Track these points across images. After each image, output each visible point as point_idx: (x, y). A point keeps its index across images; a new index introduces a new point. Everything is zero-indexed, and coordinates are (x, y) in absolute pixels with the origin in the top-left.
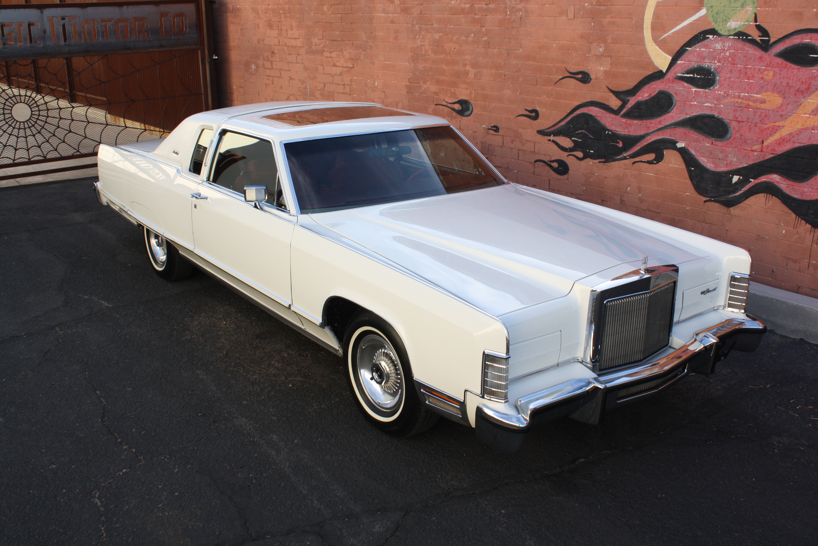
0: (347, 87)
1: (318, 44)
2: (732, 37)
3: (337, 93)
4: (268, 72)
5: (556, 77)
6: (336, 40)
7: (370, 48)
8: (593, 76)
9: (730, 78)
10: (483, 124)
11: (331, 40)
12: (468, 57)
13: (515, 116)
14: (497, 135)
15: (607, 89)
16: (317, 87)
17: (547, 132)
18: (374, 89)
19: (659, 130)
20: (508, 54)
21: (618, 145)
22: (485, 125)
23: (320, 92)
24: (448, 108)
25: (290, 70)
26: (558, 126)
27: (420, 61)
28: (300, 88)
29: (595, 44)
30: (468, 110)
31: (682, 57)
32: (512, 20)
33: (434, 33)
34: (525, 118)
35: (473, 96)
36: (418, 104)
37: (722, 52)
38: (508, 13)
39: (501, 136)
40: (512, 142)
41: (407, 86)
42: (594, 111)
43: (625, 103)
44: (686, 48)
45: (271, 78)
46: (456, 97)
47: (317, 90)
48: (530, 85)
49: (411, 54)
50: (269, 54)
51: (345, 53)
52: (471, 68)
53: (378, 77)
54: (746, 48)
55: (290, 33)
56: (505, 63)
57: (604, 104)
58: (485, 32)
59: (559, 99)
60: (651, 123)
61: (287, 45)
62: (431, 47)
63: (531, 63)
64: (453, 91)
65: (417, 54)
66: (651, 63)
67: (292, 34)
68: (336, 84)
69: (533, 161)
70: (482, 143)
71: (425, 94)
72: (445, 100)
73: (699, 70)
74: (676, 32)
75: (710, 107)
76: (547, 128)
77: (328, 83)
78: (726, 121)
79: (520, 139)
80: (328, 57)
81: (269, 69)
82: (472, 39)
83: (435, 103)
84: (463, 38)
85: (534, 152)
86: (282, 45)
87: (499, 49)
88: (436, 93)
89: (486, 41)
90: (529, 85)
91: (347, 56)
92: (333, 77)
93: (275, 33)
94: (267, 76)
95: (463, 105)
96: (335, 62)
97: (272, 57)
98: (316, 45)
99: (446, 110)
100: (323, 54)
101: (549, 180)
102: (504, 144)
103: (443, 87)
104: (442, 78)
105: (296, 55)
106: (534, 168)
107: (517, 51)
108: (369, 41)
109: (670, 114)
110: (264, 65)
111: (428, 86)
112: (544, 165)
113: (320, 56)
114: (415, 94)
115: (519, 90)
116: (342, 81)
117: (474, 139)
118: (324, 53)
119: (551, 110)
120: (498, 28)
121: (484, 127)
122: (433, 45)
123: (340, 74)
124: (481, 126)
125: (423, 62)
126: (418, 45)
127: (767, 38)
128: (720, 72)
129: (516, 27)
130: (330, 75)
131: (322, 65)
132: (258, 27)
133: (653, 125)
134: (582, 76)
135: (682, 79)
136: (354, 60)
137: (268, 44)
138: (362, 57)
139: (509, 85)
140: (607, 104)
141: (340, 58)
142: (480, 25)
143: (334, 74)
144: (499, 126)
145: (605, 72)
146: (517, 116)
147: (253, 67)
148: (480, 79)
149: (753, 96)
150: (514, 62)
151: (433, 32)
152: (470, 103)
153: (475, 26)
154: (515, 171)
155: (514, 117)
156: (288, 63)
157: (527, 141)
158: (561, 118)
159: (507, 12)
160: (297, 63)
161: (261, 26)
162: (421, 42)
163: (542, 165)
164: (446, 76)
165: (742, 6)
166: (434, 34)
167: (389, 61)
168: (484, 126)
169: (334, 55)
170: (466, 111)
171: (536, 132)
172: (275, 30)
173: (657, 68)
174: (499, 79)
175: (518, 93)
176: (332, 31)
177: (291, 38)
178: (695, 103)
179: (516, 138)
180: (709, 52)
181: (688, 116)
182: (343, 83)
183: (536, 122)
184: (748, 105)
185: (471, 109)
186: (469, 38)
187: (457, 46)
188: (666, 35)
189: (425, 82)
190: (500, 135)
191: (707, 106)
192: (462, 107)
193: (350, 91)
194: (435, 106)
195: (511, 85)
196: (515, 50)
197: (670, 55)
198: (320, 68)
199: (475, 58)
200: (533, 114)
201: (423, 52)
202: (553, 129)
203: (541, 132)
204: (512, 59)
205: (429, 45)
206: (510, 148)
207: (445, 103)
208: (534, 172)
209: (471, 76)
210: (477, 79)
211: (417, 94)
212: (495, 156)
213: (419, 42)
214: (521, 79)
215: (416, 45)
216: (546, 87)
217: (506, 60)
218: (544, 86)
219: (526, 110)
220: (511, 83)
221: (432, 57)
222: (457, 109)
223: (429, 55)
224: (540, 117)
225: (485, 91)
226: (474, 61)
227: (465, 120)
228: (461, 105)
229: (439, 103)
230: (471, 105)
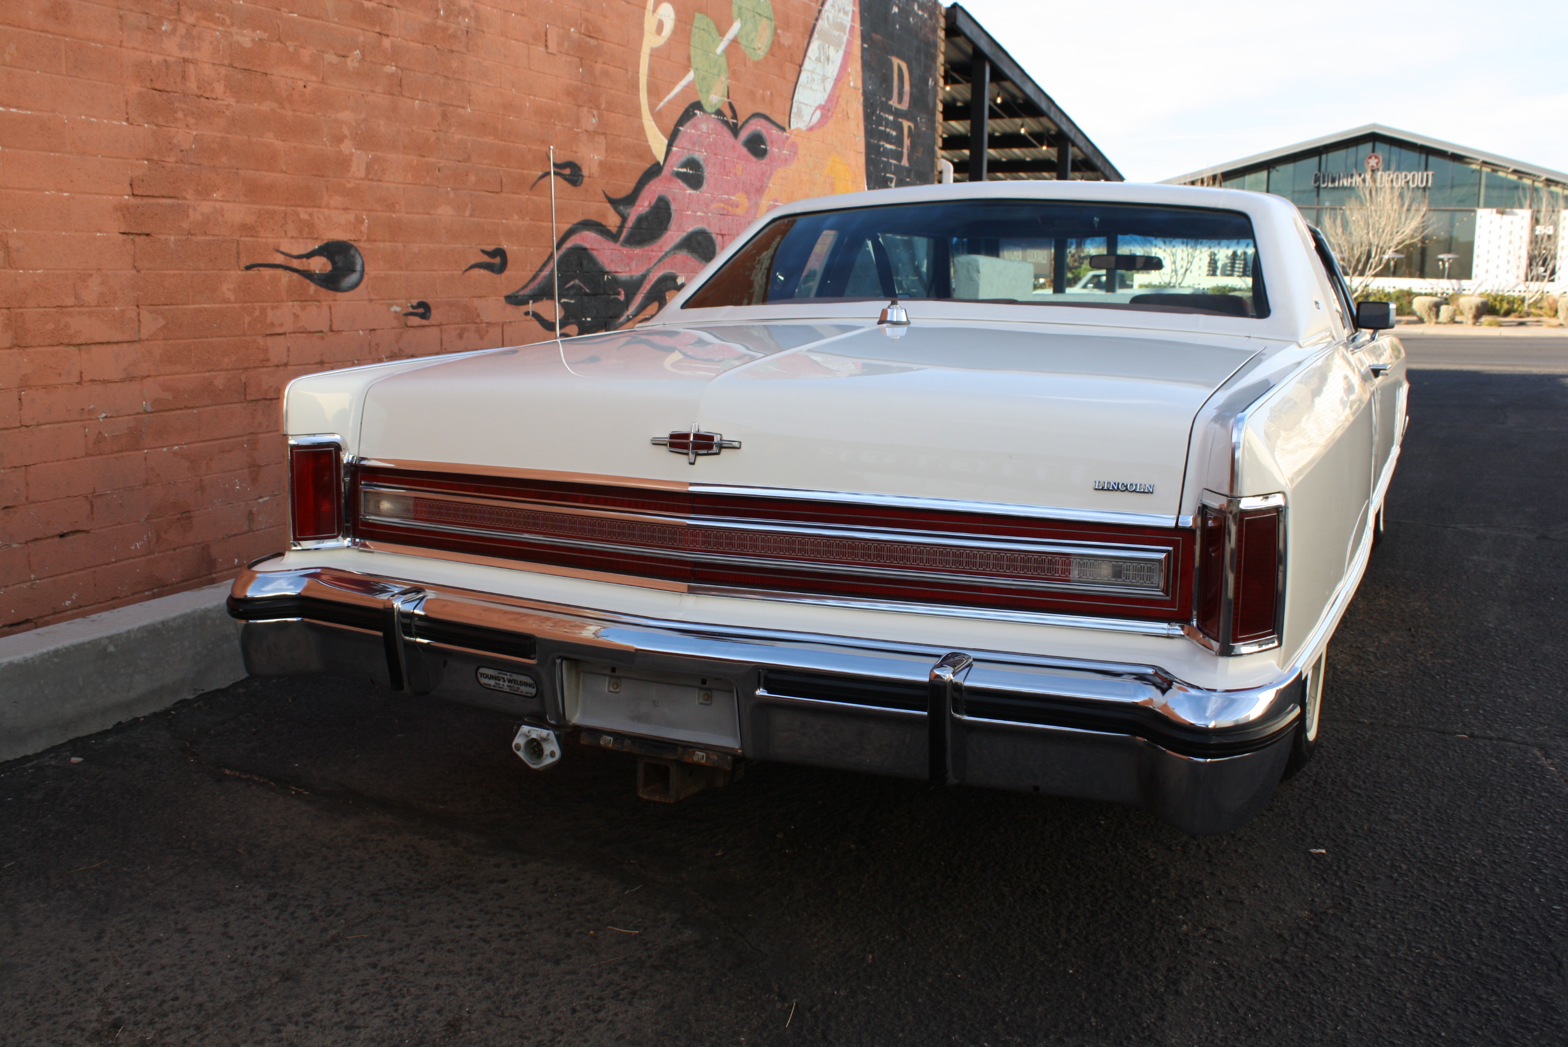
2: (713, 116)
5: (534, 172)
8: (585, 172)
9: (714, 174)
10: (394, 303)
12: (346, 115)
13: (464, 269)
14: (428, 324)
15: (603, 195)
17: (525, 293)
19: (660, 260)
20: (444, 116)
21: (619, 297)
22: (397, 305)
24: (288, 273)
26: (539, 280)
27: (180, 115)
29: (585, 109)
30: (355, 269)
31: (676, 142)
32: (450, 32)
33: (233, 24)
34: (482, 271)
35: (364, 228)
36: (177, 272)
37: (707, 137)
38: (442, 12)
39: (438, 326)
40: (460, 335)
41: (123, 210)
42: (588, 239)
43: (624, 219)
44: (680, 128)
46: (316, 236)
48: (490, 192)
49: (135, 88)
52: (357, 149)
54: (725, 134)
56: (438, 139)
57: (601, 225)
58: (390, 51)
59: (539, 221)
60: (652, 251)
62: (223, 71)
63: (489, 140)
64: (304, 216)
66: (648, 150)
71: (206, 234)
72: (282, 249)
73: (692, 164)
74: (670, 102)
75: (702, 218)
76: (523, 284)
78: (714, 236)
82: (356, 65)
83: (245, 261)
84: (331, 58)
87: (426, 101)
88: (246, 228)
89: (392, 75)
90: (486, 191)
95: (337, 258)
99: (285, 276)
102: (444, 344)
103: (269, 207)
104: (269, 177)
107: (461, 111)
109: (669, 233)
111: (218, 205)
114: (162, 237)
115: (469, 206)
117: (372, 350)
119: (527, 246)
120: (420, 45)
121: (397, 310)
122: (232, 65)
124: (390, 308)
125: (191, 120)
126: (170, 59)
127: (735, 121)
128: (707, 165)
129: (457, 52)
133: (654, 253)
134: (571, 171)
135: (679, 175)
139: (448, 193)
140: (604, 223)
142: (378, 29)
144: (428, 300)
145: (601, 164)
146: (467, 270)
148: (379, 181)
149: (731, 199)
150: (459, 136)
151: (228, 22)
152: (357, 250)
153: (363, 30)
155: (461, 272)
157: (491, 322)
158: (543, 262)
159: (438, 11)
162: (181, 47)
164: (282, 171)
165: (719, 75)
166: (234, 30)
168: (395, 308)
170: (345, 276)
171: (505, 297)
173: (654, 158)
174: (428, 179)
175: (467, 213)
178: (690, 213)
179: (469, 321)
180: (698, 135)
181: (685, 234)
183: (502, 276)
184: (728, 211)
185: (358, 268)
186: (349, 60)
187: (314, 78)
188: (662, 104)
189: (204, 192)
190: (434, 325)
191: (700, 216)
192: (334, 262)
194: (245, 272)
195: (452, 195)
196: (458, 106)
197: (665, 137)
200: (499, 259)
201: (192, 85)
202: (531, 286)
203: (512, 299)
204: (453, 129)
205: (214, 64)
207: (279, 259)
209: (358, 169)
210: (372, 180)
211: (172, 238)
213: (172, 48)
214: (473, 178)
215: (161, 58)
216: (517, 196)
217: (440, 131)
218: (514, 193)
219: (484, 252)
220: (453, 189)
221: (228, 106)
222: (317, 272)
223: (216, 99)
224: (509, 264)
225: (394, 212)
226: (363, 126)
227: (343, 302)
228: (331, 257)
229: (259, 262)
230: (360, 254)
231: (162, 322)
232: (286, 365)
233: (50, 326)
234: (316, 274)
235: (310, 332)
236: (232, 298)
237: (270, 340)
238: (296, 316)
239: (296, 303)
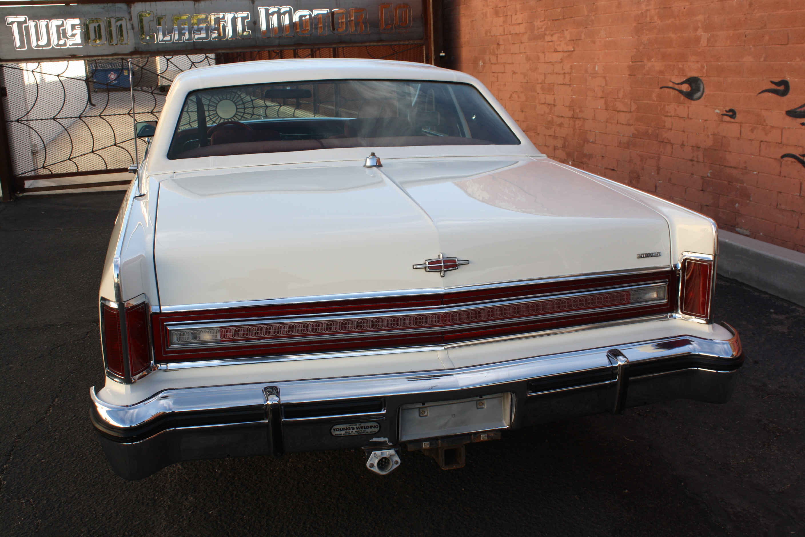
0: (567, 76)
1: (540, 27)
3: (558, 84)
4: (494, 68)
6: (557, 20)
7: (590, 23)
10: (715, 109)
11: (553, 20)
13: (758, 92)
14: (733, 122)
16: (538, 80)
17: (801, 112)
18: (595, 75)
22: (719, 109)
23: (540, 86)
24: (674, 91)
25: (513, 63)
27: (644, 31)
28: (522, 83)
30: (699, 90)
34: (770, 94)
35: (705, 71)
36: (640, 89)
39: (739, 123)
40: (752, 131)
41: (630, 67)
45: (496, 75)
46: (685, 74)
47: (538, 83)
48: (779, 45)
49: (634, 24)
50: (495, 46)
51: (567, 34)
52: (704, 32)
53: (598, 59)
55: (514, 17)
56: (746, 18)
61: (511, 33)
62: (657, 11)
63: (782, 12)
64: (681, 66)
65: (641, 23)
67: (516, 20)
68: (557, 73)
69: (779, 157)
70: (714, 135)
71: (649, 75)
72: (673, 80)
76: (799, 105)
77: (549, 73)
79: (763, 125)
80: (549, 42)
81: (495, 64)
83: (660, 86)
85: (781, 143)
86: (507, 34)
88: (661, 72)
90: (777, 45)
91: (568, 38)
92: (553, 65)
93: (500, 20)
94: (493, 73)
95: (693, 85)
96: (556, 47)
97: (497, 50)
98: (538, 29)
99: (673, 93)
100: (544, 38)
101: (801, 184)
102: (742, 135)
103: (669, 63)
104: (669, 50)
105: (519, 44)
106: (781, 167)
108: (590, 14)
110: (490, 60)
111: (653, 63)
112: (794, 162)
113: (542, 42)
114: (637, 76)
115: (764, 55)
116: (563, 69)
117: (704, 131)
118: (546, 37)
121: (717, 113)
122: (659, 8)
123: (560, 61)
124: (714, 111)
125: (648, 32)
126: (643, 11)
130: (551, 63)
131: (543, 52)
132: (486, 17)
136: (575, 41)
137: (495, 35)
138: (583, 36)
139: (750, 48)
141: (561, 41)
143: (556, 62)
144: (736, 109)
146: (760, 93)
147: (481, 63)
148: (713, 46)
150: (759, 15)
152: (701, 81)
154: (755, 173)
155: (756, 94)
156: (512, 54)
157: (772, 127)
160: (520, 53)
161: (488, 15)
162: (646, 6)
163: (792, 162)
164: (674, 48)
167: (611, 38)
168: (717, 111)
169: (555, 38)
170: (695, 93)
171: (784, 113)
172: (501, 17)
174: (738, 42)
175: (762, 59)
176: (554, 8)
177: (515, 24)
179: (757, 124)
182: (563, 72)
183: (785, 98)
185: (701, 89)
187: (687, 4)
189: (649, 60)
190: (737, 123)
192: (691, 87)
193: (570, 81)
194: (660, 90)
195: (753, 50)
198: (541, 56)
199: (708, 17)
200: (782, 88)
201: (648, 19)
203: (792, 114)
204: (756, 11)
205: (655, 9)
206: (750, 140)
207: (671, 85)
208: (780, 172)
209: (703, 42)
210: (710, 46)
211: (640, 76)
212: (730, 152)
213: (643, 7)
214: (767, 38)
215: (640, 12)
216: (801, 45)
217: (748, 14)
218: (798, 43)
219: (772, 82)
220: (753, 46)
221: (658, 24)
222: (685, 91)
223: (655, 22)
224: (791, 90)
225: (720, 62)
226: (707, 21)
227: (694, 105)
228: (690, 85)
229: (665, 85)
230: (703, 83)
231: (636, 106)
232: (671, 129)
233: (612, 104)
234: (684, 92)
235: (680, 117)
236: (655, 99)
237: (666, 119)
238: (675, 110)
239: (677, 104)
